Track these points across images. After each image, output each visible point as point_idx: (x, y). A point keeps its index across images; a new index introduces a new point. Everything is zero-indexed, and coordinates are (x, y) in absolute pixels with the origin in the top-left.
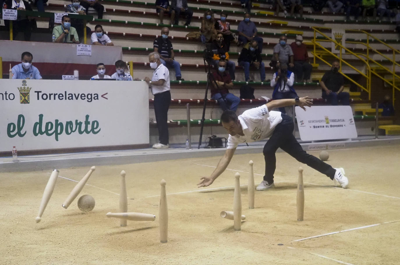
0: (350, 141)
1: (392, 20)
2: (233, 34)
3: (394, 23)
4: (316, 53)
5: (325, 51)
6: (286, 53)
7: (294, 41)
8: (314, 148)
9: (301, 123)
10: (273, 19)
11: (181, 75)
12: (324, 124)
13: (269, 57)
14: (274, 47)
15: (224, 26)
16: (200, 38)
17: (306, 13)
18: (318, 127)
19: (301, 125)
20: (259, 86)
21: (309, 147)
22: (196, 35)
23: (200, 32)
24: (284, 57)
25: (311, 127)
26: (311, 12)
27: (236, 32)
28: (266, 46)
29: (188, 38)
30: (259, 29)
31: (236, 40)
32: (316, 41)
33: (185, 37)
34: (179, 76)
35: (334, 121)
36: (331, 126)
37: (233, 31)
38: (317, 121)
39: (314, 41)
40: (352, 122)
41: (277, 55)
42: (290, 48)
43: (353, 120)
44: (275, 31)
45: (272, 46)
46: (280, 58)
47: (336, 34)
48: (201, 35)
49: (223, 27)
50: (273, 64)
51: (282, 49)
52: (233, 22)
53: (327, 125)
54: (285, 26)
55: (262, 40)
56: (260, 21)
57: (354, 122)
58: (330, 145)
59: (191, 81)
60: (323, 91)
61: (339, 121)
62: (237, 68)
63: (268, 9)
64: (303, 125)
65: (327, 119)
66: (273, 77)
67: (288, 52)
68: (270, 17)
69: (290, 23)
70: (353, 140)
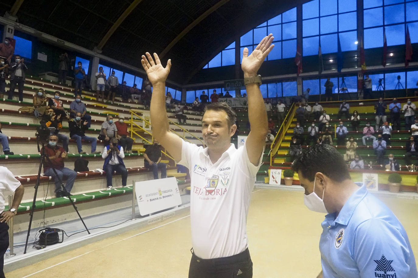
0: (177, 209)
1: (172, 110)
2: (66, 111)
3: (174, 112)
4: (133, 129)
5: (140, 128)
6: (112, 129)
7: (117, 120)
8: (152, 221)
9: (139, 198)
10: (96, 103)
11: (9, 149)
12: (158, 196)
13: (97, 132)
14: (102, 124)
15: (58, 103)
16: (34, 112)
17: (118, 101)
18: (154, 199)
19: (140, 201)
20: (92, 158)
21: (148, 222)
22: (29, 109)
23: (33, 107)
24: (110, 132)
25: (148, 201)
26: (122, 101)
27: (69, 110)
28: (94, 122)
29: (20, 112)
30: (88, 110)
31: (68, 116)
32: (133, 121)
33: (18, 110)
34: (7, 150)
35: (165, 192)
36: (164, 197)
37: (66, 109)
38: (152, 195)
39: (131, 120)
40: (177, 191)
41: (105, 130)
42: (115, 125)
43: (178, 189)
44: (99, 112)
45: (100, 123)
46: (108, 133)
47: (146, 116)
48: (34, 110)
49: (56, 104)
50: (102, 137)
51: (109, 126)
52: (65, 102)
53: (160, 196)
54: (105, 109)
55: (91, 118)
56: (87, 103)
57: (178, 191)
58: (164, 216)
59: (21, 155)
60: (146, 161)
61: (168, 191)
62: (70, 141)
63: (92, 96)
64: (141, 200)
65: (160, 191)
66: (104, 150)
67: (114, 128)
68: (93, 101)
69: (109, 107)
70: (179, 206)
